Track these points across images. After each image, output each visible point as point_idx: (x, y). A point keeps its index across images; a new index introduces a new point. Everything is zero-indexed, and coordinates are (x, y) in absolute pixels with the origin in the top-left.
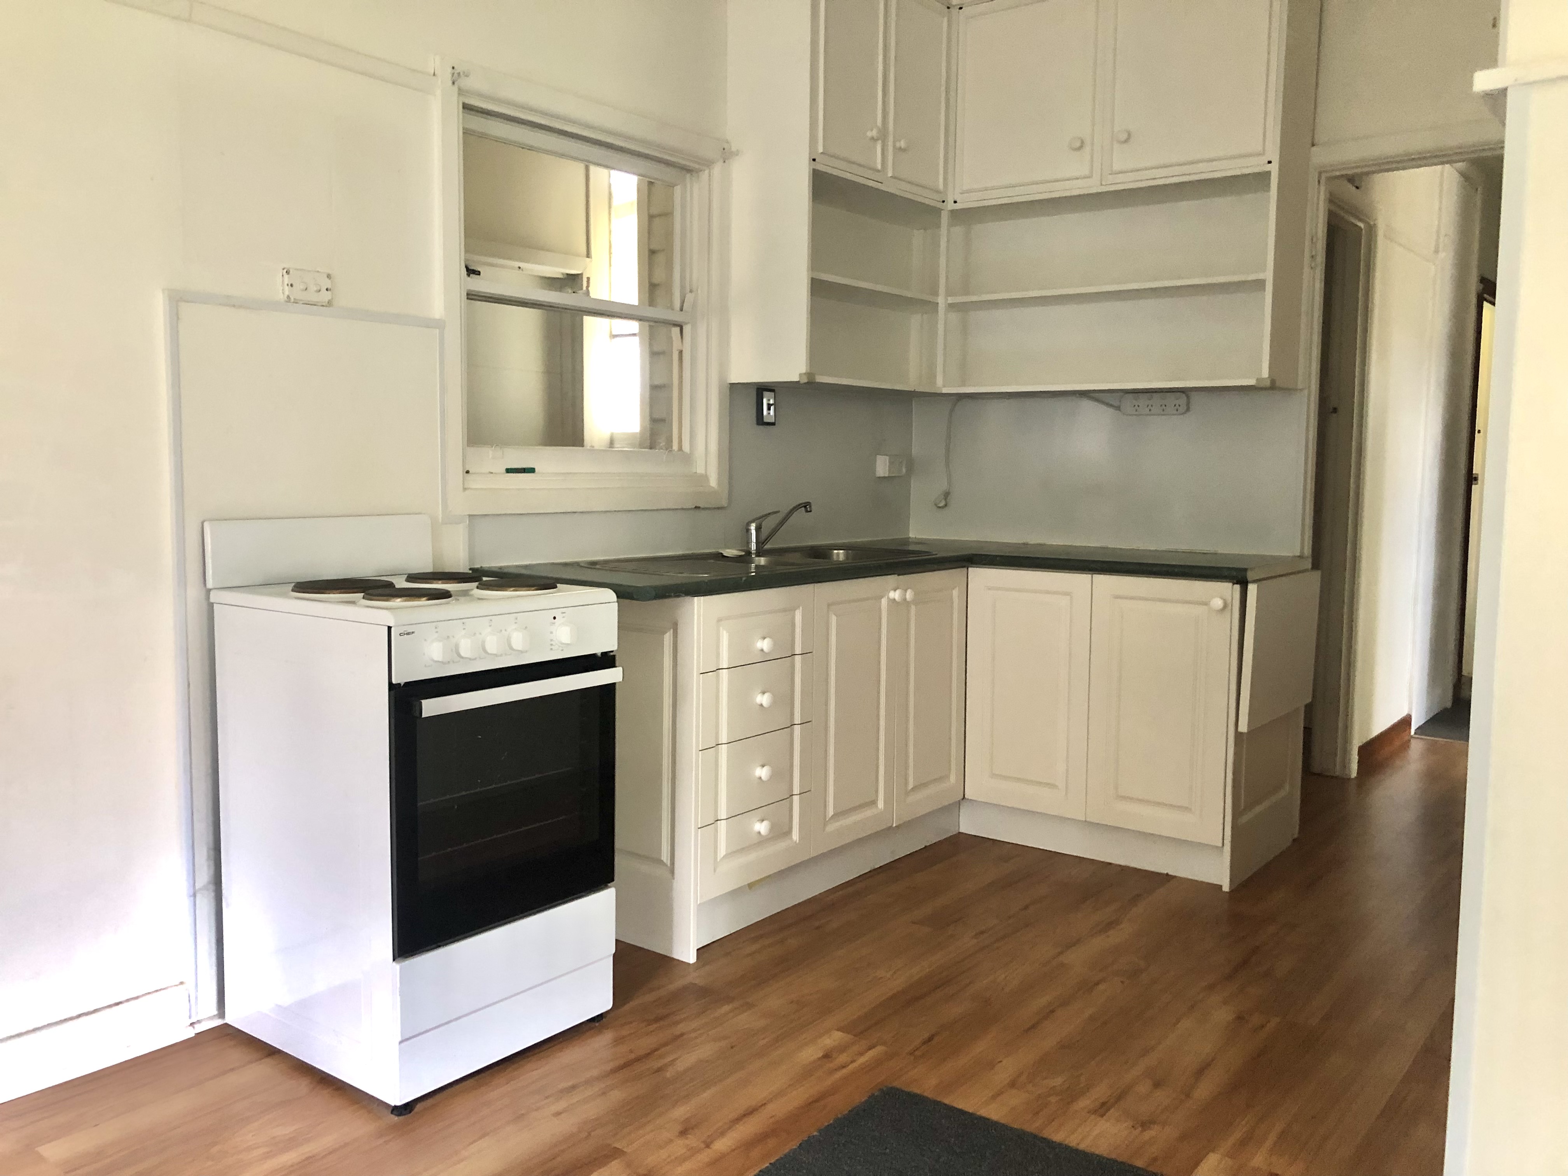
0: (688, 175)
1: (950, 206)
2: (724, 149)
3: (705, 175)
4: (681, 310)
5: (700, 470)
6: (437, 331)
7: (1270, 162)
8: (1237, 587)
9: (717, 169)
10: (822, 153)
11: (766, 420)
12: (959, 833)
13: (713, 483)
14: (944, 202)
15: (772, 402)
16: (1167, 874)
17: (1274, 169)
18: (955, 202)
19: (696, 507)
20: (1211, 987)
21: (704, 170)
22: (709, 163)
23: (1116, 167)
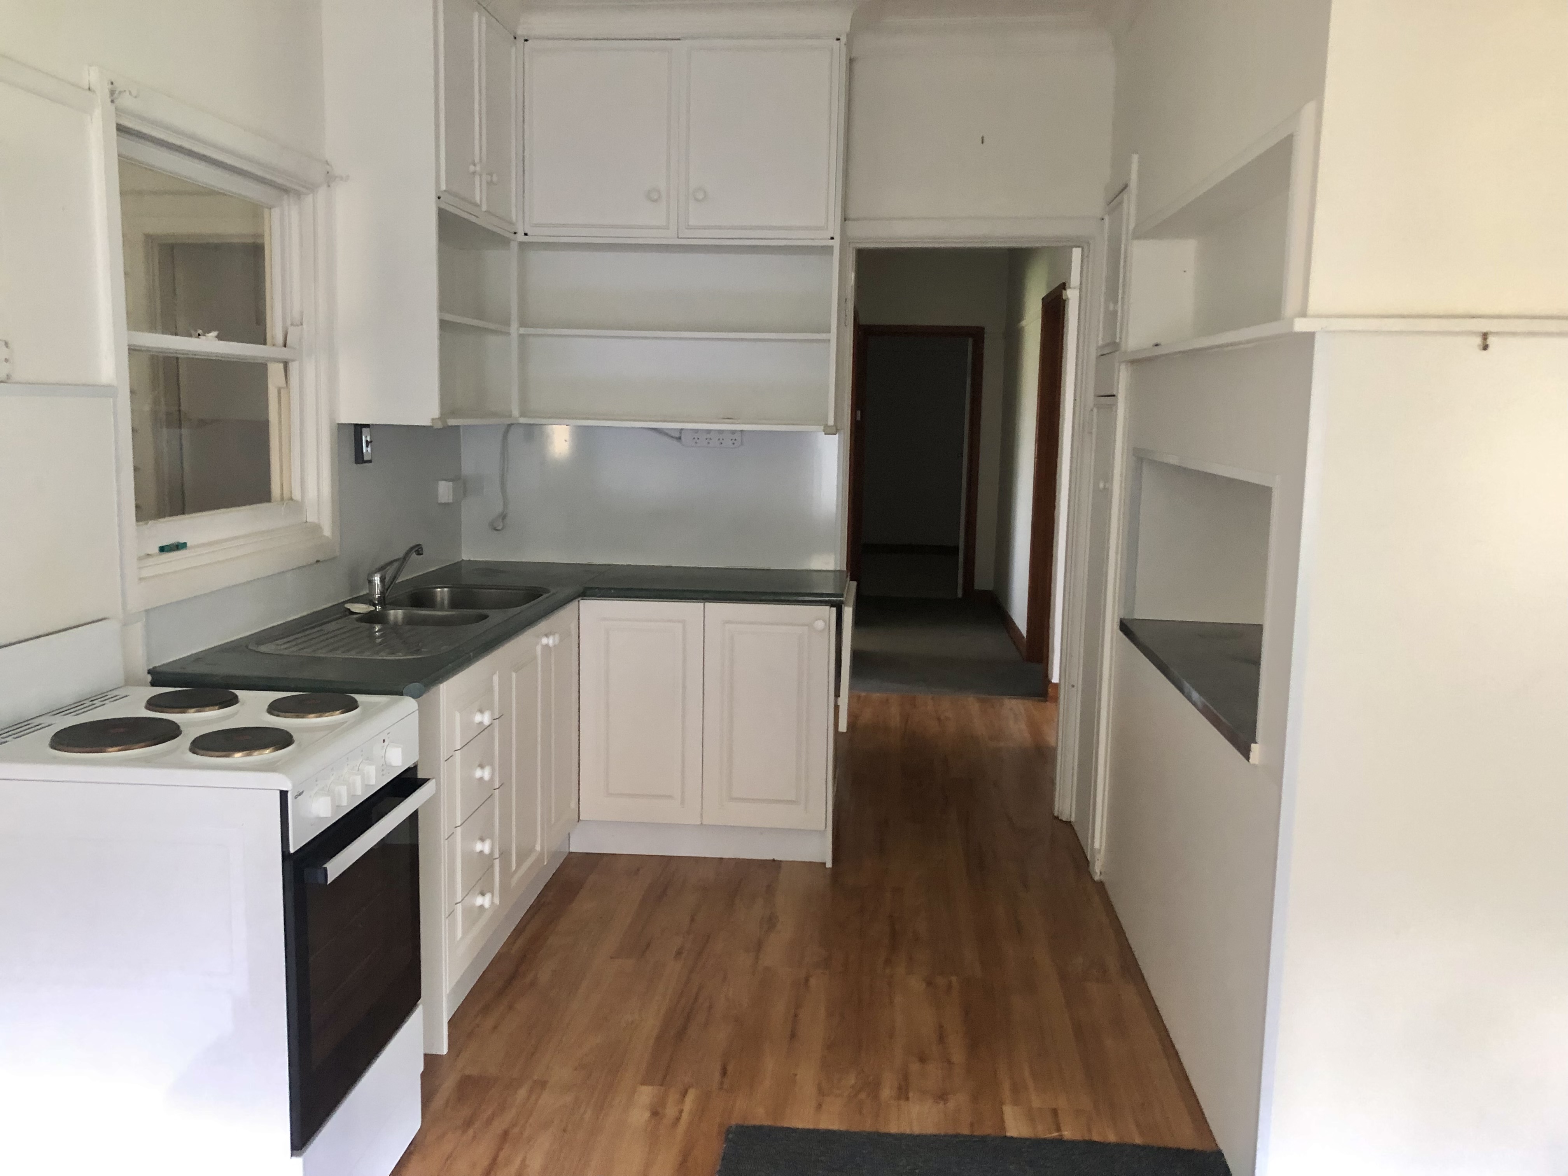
0: (286, 197)
1: (521, 237)
2: (328, 172)
3: (310, 198)
4: (285, 346)
5: (312, 518)
6: (111, 400)
7: (832, 238)
8: (834, 609)
9: (322, 192)
10: (445, 191)
11: (366, 458)
12: (570, 853)
13: (327, 532)
14: (515, 233)
15: (369, 439)
16: (774, 860)
17: (836, 243)
18: (526, 234)
19: (318, 561)
20: (888, 962)
21: (309, 194)
22: (312, 188)
23: (692, 222)
